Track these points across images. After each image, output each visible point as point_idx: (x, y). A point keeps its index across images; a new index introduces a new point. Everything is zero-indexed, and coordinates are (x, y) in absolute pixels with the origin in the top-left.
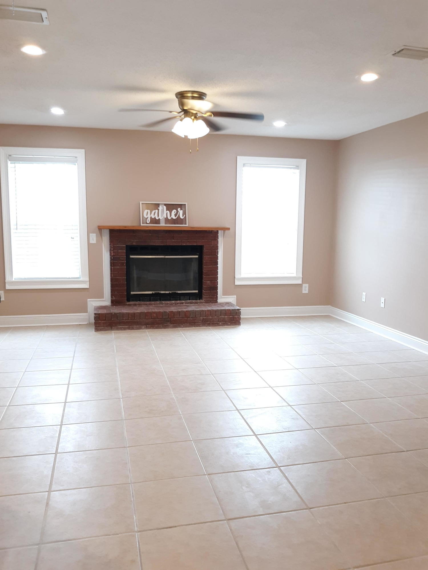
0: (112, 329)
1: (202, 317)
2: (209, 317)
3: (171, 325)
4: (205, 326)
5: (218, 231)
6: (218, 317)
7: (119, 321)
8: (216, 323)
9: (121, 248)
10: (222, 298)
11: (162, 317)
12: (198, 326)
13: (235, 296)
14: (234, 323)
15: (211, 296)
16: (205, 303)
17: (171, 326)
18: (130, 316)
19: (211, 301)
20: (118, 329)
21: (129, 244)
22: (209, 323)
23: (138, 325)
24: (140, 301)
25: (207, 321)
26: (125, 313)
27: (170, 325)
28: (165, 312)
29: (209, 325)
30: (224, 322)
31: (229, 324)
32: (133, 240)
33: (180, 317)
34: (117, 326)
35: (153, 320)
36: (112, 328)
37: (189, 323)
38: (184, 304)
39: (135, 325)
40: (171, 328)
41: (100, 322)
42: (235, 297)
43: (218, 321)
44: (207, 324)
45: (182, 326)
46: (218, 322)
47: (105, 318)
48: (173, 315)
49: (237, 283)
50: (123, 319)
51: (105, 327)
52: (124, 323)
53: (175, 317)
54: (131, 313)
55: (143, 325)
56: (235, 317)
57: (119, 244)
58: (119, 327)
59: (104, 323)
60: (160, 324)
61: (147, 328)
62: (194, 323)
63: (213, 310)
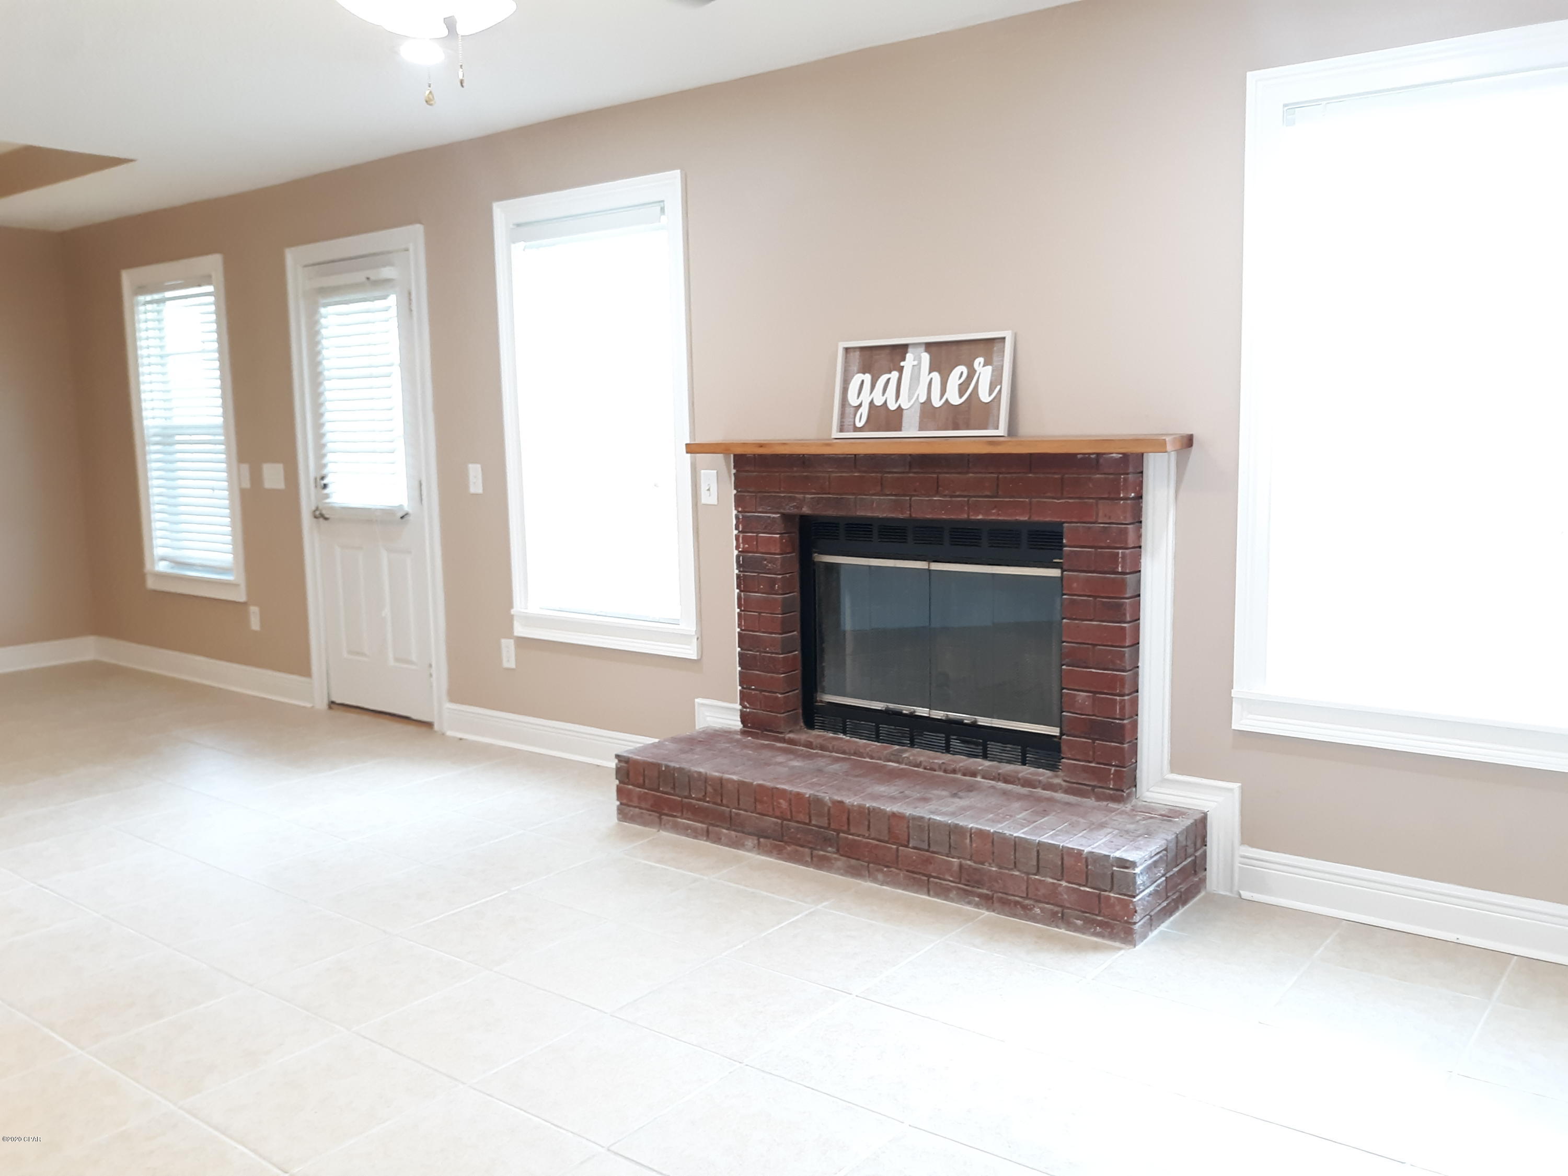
0: (661, 825)
1: (959, 858)
2: (986, 866)
3: (841, 862)
4: (969, 903)
5: (1140, 458)
6: (1028, 874)
7: (680, 799)
8: (1017, 903)
9: (768, 526)
10: (1164, 781)
11: (808, 817)
12: (943, 892)
13: (1236, 786)
14: (1101, 924)
15: (1093, 765)
16: (1067, 791)
17: (839, 864)
18: (710, 789)
19: (1094, 787)
20: (676, 828)
21: (790, 509)
22: (985, 891)
23: (734, 830)
24: (845, 733)
25: (979, 883)
26: (696, 775)
27: (836, 859)
28: (818, 801)
29: (988, 901)
30: (1056, 909)
31: (1079, 922)
32: (800, 496)
33: (872, 836)
34: (675, 816)
35: (779, 821)
36: (663, 823)
37: (908, 871)
38: (979, 779)
39: (723, 828)
40: (838, 871)
41: (630, 790)
42: (1231, 790)
43: (1027, 898)
44: (980, 896)
45: (880, 876)
46: (1027, 902)
47: (641, 781)
48: (845, 818)
49: (1242, 721)
50: (689, 797)
51: (644, 811)
52: (697, 813)
53: (852, 831)
54: (714, 779)
55: (750, 834)
56: (1109, 897)
57: (760, 510)
58: (679, 820)
59: (642, 798)
60: (802, 846)
61: (760, 848)
62: (924, 875)
63: (1004, 839)
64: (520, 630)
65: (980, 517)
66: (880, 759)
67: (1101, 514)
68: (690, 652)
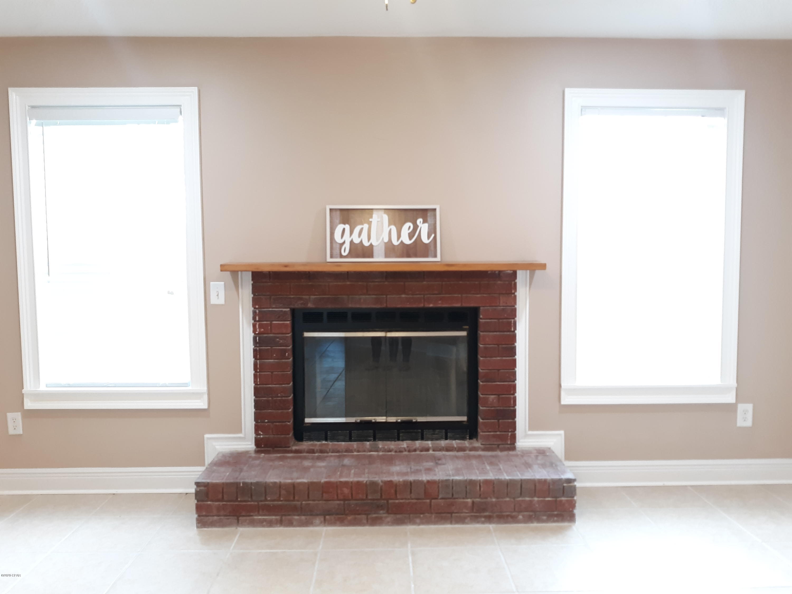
0: (238, 523)
1: (471, 498)
2: (489, 499)
3: (390, 518)
4: (478, 522)
5: (514, 274)
6: (514, 498)
7: (256, 503)
8: (508, 516)
9: (280, 317)
10: (526, 436)
11: (365, 495)
12: (461, 520)
13: (562, 432)
14: (557, 516)
15: (498, 433)
16: (484, 450)
17: (389, 519)
18: (283, 492)
19: (499, 445)
20: (253, 524)
21: (298, 305)
22: (487, 514)
23: (304, 515)
24: (326, 440)
25: (484, 510)
26: (271, 485)
27: (386, 517)
28: (373, 484)
29: (489, 519)
30: (531, 513)
31: (545, 518)
32: (307, 297)
33: (413, 497)
34: (252, 516)
35: (342, 502)
36: (240, 522)
37: (437, 513)
38: (431, 452)
39: (294, 515)
40: (388, 524)
41: (210, 505)
42: (560, 435)
43: (515, 511)
44: (485, 517)
45: (418, 521)
46: (514, 514)
47: (220, 496)
48: (393, 491)
49: (566, 400)
50: (266, 500)
51: (222, 517)
52: (270, 510)
53: (398, 497)
54: (286, 485)
55: (317, 515)
56: (561, 501)
57: (274, 306)
58: (255, 517)
59: (218, 508)
60: (359, 514)
61: (326, 522)
62: (448, 513)
63: (500, 482)
64: (29, 405)
65: (431, 305)
66: (364, 451)
67: (501, 302)
68: (202, 404)
